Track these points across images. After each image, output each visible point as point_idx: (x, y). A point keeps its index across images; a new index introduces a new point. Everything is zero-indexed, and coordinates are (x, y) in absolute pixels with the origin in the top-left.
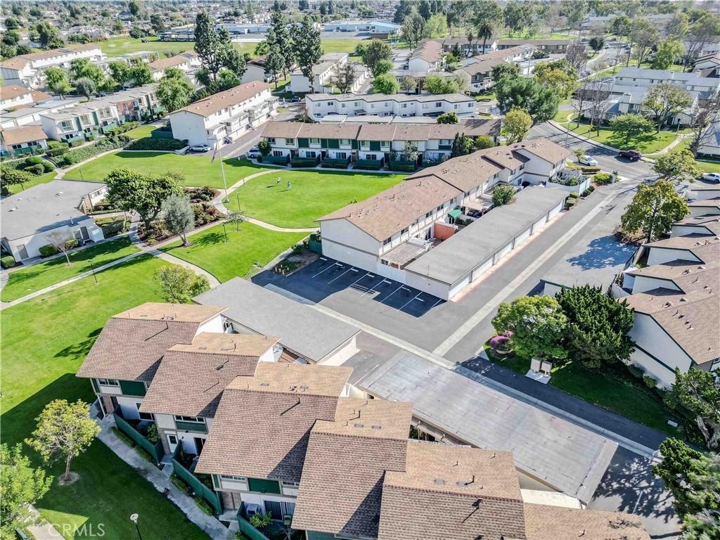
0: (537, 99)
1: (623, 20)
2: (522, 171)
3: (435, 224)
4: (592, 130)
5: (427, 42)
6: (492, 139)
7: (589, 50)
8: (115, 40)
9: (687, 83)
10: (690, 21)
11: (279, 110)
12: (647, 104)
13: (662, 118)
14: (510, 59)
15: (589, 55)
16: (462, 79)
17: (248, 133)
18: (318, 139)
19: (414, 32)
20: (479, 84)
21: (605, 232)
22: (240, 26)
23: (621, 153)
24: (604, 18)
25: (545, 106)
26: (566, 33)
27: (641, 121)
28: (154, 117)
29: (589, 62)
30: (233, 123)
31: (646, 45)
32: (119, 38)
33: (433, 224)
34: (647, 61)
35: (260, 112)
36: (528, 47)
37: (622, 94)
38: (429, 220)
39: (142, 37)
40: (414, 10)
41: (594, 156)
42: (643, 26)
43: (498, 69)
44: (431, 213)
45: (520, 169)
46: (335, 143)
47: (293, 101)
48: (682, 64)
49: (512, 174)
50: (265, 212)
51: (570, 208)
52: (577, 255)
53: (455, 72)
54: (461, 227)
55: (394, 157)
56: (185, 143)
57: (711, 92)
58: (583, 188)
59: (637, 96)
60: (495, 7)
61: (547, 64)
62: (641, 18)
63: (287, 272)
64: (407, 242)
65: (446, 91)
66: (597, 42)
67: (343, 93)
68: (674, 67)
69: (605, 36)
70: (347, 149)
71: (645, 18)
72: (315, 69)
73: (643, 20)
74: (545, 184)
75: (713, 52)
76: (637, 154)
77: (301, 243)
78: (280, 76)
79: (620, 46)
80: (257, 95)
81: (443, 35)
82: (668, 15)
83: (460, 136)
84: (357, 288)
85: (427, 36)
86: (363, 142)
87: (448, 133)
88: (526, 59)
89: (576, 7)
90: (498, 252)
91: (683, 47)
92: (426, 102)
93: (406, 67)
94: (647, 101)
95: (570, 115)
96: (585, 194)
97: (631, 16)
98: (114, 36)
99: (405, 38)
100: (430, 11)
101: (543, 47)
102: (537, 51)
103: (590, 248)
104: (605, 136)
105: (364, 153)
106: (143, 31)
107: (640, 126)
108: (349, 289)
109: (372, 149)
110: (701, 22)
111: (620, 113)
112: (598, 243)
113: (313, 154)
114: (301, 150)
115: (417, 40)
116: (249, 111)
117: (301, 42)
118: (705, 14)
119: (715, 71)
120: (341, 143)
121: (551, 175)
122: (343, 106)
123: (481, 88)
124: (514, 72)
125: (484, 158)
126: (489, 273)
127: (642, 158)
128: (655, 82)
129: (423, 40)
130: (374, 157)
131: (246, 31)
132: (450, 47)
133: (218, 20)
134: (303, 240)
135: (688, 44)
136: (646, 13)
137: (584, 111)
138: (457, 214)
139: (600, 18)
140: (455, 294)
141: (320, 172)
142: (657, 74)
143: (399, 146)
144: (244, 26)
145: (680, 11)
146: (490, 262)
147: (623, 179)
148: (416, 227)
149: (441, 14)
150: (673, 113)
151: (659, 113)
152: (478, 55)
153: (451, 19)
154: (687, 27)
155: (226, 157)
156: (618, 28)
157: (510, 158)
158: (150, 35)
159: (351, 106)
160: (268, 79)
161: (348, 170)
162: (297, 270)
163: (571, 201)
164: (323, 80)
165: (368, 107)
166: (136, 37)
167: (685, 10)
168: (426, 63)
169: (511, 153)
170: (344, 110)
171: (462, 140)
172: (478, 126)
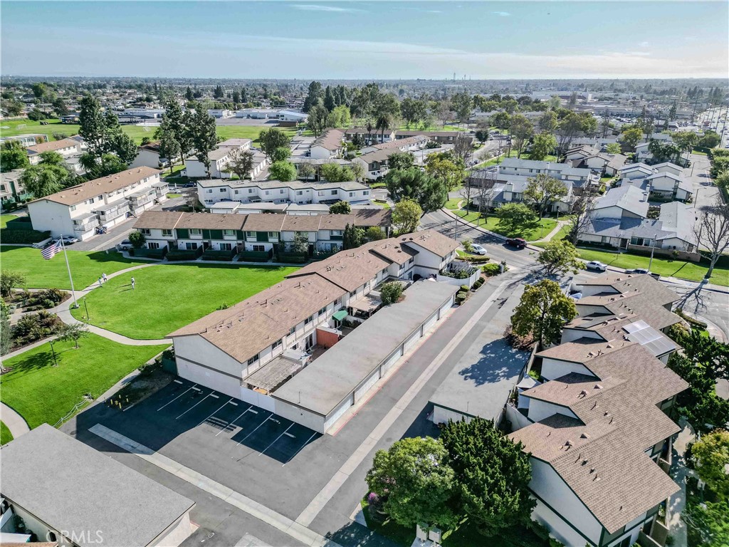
0: (426, 189)
1: (503, 115)
2: (412, 264)
3: (317, 330)
4: (480, 218)
5: (330, 131)
6: (383, 229)
7: (475, 142)
8: (10, 122)
9: (561, 173)
10: (558, 118)
11: (169, 195)
12: (528, 193)
13: (543, 206)
14: (404, 148)
15: (476, 146)
16: (358, 167)
17: (129, 222)
18: (199, 230)
19: (318, 121)
20: (376, 172)
21: (497, 334)
22: (150, 111)
23: (508, 241)
24: (488, 114)
25: (434, 196)
26: (456, 126)
27: (524, 210)
28: (19, 204)
29: (476, 152)
30: (108, 212)
31: (525, 138)
32: (15, 120)
33: (314, 329)
34: (526, 152)
35: (144, 199)
36: (422, 137)
37: (505, 182)
38: (309, 326)
39: (42, 119)
40: (321, 101)
41: (484, 245)
42: (520, 121)
43: (393, 158)
44: (311, 318)
45: (410, 262)
46: (218, 234)
47: (188, 186)
48: (555, 155)
49: (401, 268)
50: (120, 318)
51: (462, 302)
52: (469, 366)
53: (353, 160)
54: (345, 333)
55: (283, 248)
56: (47, 234)
57: (582, 181)
58: (472, 280)
59: (519, 185)
60: (392, 101)
61: (437, 153)
62: (519, 114)
63: (125, 405)
64: (281, 356)
65: (342, 179)
66: (482, 134)
67: (241, 179)
68: (550, 158)
69: (489, 129)
70: (232, 240)
71: (523, 115)
72: (211, 155)
73: (520, 116)
74: (435, 277)
75: (580, 145)
76: (522, 242)
77: (152, 362)
78: (178, 161)
79: (502, 138)
80: (142, 181)
81: (347, 124)
82: (540, 113)
83: (350, 227)
84: (214, 423)
85: (332, 125)
86: (249, 232)
87: (340, 223)
88: (421, 149)
89: (464, 104)
90: (384, 363)
91: (555, 140)
92: (323, 190)
93: (308, 154)
94: (528, 190)
95: (461, 203)
96: (475, 287)
97: (510, 112)
98: (9, 118)
99: (310, 127)
100: (334, 103)
101: (436, 138)
102: (430, 141)
103: (482, 356)
104: (493, 223)
105: (250, 244)
106: (43, 113)
107: (523, 214)
108: (204, 425)
109: (259, 240)
110: (567, 119)
111: (504, 202)
112: (490, 348)
113: (195, 245)
114: (180, 242)
115: (321, 129)
116: (131, 199)
117: (195, 128)
118: (569, 113)
119: (584, 161)
120: (225, 234)
121: (440, 268)
122: (236, 192)
123: (378, 175)
124: (408, 160)
125: (372, 252)
126: (376, 389)
127: (528, 246)
128: (534, 172)
129: (327, 129)
130: (262, 248)
131: (155, 115)
132: (352, 136)
133: (128, 105)
134: (155, 357)
135: (559, 137)
136: (522, 110)
137: (472, 198)
138: (342, 315)
139: (484, 114)
140: (334, 424)
141: (201, 265)
142: (535, 164)
143: (288, 237)
144: (155, 111)
145: (549, 109)
146: (376, 376)
147: (512, 269)
148: (293, 337)
149: (344, 105)
150: (552, 202)
151: (539, 202)
152: (377, 144)
153: (354, 111)
154: (557, 123)
155: (94, 251)
156: (500, 122)
157: (399, 252)
158: (51, 118)
159: (244, 193)
160: (164, 164)
161: (233, 262)
162: (141, 400)
163: (463, 295)
164: (220, 166)
165: (262, 194)
166: (35, 119)
167: (553, 109)
168: (327, 151)
169: (399, 246)
170: (238, 197)
171: (352, 231)
172: (371, 216)
